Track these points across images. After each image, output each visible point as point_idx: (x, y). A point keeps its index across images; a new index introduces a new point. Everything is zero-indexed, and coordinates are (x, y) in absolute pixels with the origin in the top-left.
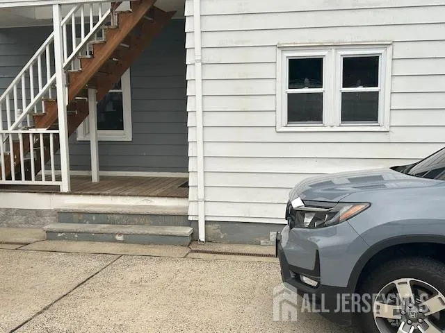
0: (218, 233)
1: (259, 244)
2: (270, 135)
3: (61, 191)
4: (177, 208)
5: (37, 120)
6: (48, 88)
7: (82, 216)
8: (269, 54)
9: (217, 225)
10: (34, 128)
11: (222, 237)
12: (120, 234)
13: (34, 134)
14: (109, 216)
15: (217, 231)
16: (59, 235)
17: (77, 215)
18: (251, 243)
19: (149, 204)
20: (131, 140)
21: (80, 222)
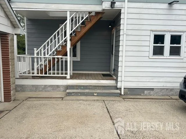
0: (127, 92)
1: (141, 95)
2: (147, 59)
3: (67, 78)
4: (110, 84)
5: (58, 52)
6: (63, 42)
7: (78, 87)
8: (148, 33)
9: (127, 89)
10: (56, 55)
11: (128, 93)
12: (95, 93)
13: (57, 58)
14: (88, 87)
15: (127, 91)
16: (73, 94)
17: (76, 87)
18: (138, 95)
19: (99, 82)
20: (80, 60)
21: (77, 89)
